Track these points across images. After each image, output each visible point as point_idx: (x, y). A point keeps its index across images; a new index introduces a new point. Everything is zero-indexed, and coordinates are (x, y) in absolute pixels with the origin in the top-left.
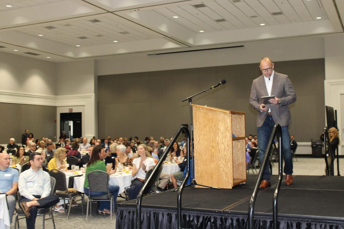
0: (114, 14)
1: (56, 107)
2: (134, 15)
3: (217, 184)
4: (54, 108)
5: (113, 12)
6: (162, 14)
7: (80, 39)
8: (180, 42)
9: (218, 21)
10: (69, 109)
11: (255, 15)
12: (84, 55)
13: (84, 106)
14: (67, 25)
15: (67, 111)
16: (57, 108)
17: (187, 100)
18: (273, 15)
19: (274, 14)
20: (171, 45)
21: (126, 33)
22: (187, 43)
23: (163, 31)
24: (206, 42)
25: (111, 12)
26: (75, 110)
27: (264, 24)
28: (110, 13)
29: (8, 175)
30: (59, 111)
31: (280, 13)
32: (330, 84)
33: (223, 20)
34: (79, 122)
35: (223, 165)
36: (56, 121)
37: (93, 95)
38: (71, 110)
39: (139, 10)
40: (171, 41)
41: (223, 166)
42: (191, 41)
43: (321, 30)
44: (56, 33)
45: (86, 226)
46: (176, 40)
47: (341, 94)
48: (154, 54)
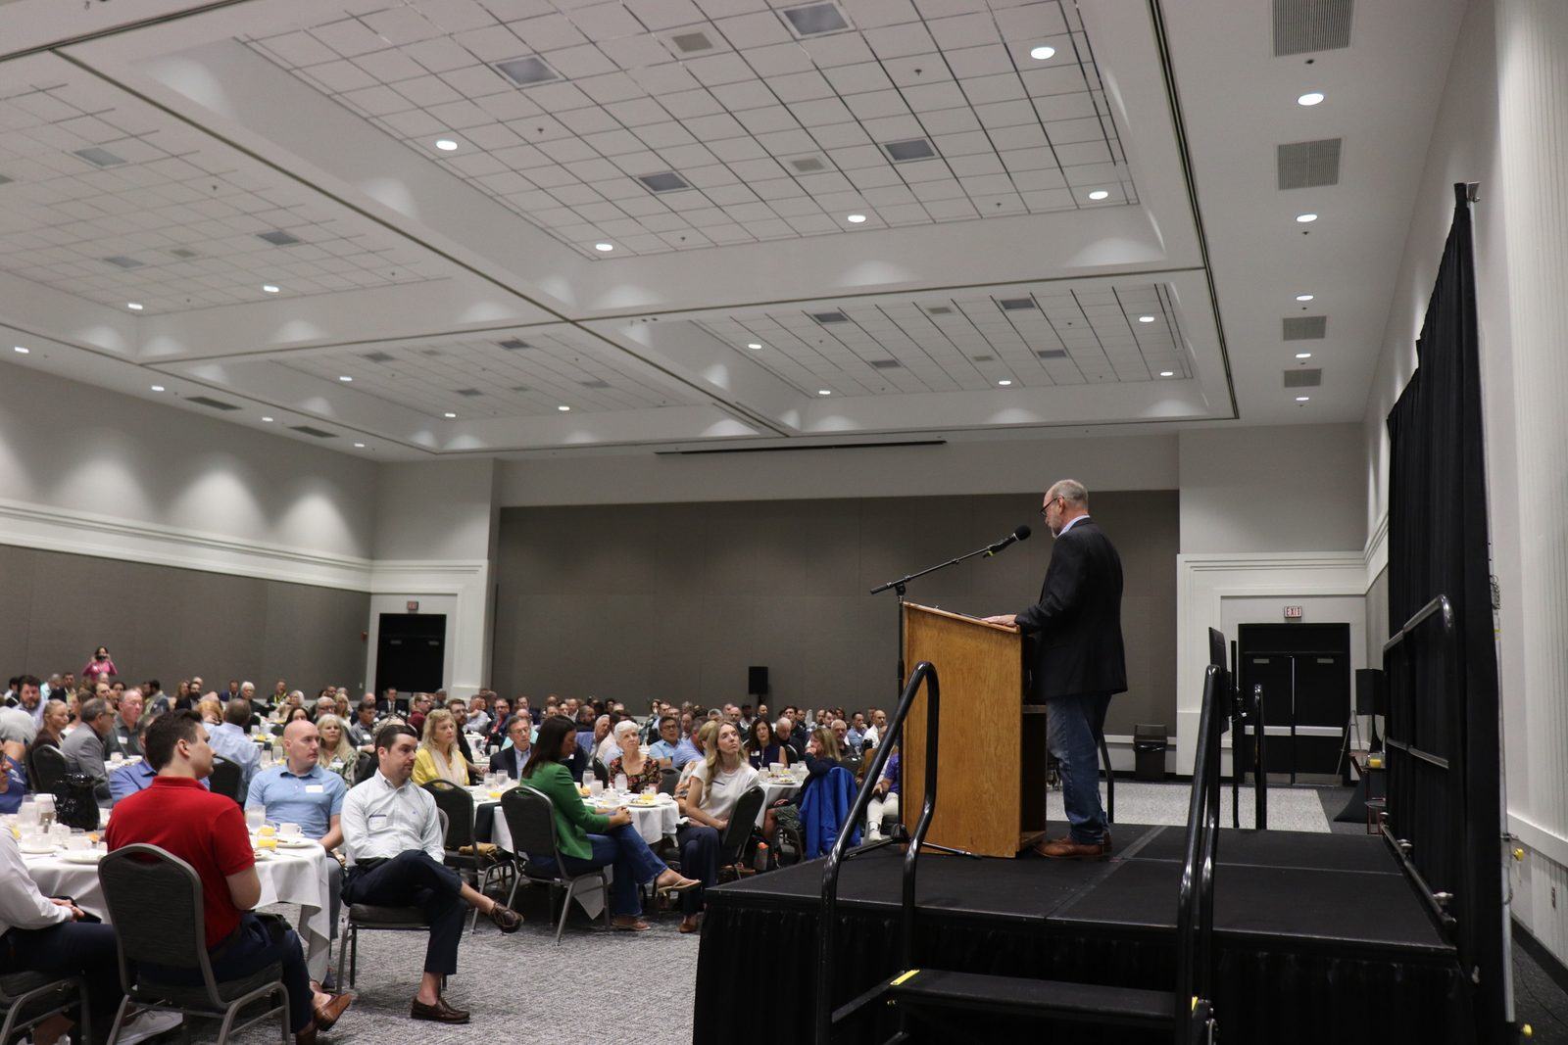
0: (583, 328)
1: (370, 594)
2: (637, 334)
3: (972, 843)
4: (365, 598)
5: (579, 323)
6: (717, 335)
7: (462, 398)
8: (760, 422)
9: (878, 364)
10: (409, 603)
11: (987, 354)
12: (466, 442)
13: (456, 595)
14: (431, 353)
15: (400, 608)
16: (373, 597)
17: (888, 588)
18: (1039, 356)
19: (1043, 354)
20: (729, 428)
21: (602, 384)
22: (779, 425)
23: (715, 386)
24: (835, 424)
25: (573, 322)
26: (426, 608)
27: (1008, 383)
28: (569, 324)
29: (315, 790)
30: (379, 608)
31: (1060, 354)
32: (1192, 567)
33: (893, 364)
34: (436, 643)
35: (993, 785)
36: (365, 638)
37: (483, 564)
38: (414, 607)
39: (655, 320)
40: (737, 416)
41: (992, 788)
42: (791, 420)
43: (1171, 408)
44: (393, 375)
45: (537, 958)
46: (748, 412)
47: (1223, 597)
48: (675, 450)
